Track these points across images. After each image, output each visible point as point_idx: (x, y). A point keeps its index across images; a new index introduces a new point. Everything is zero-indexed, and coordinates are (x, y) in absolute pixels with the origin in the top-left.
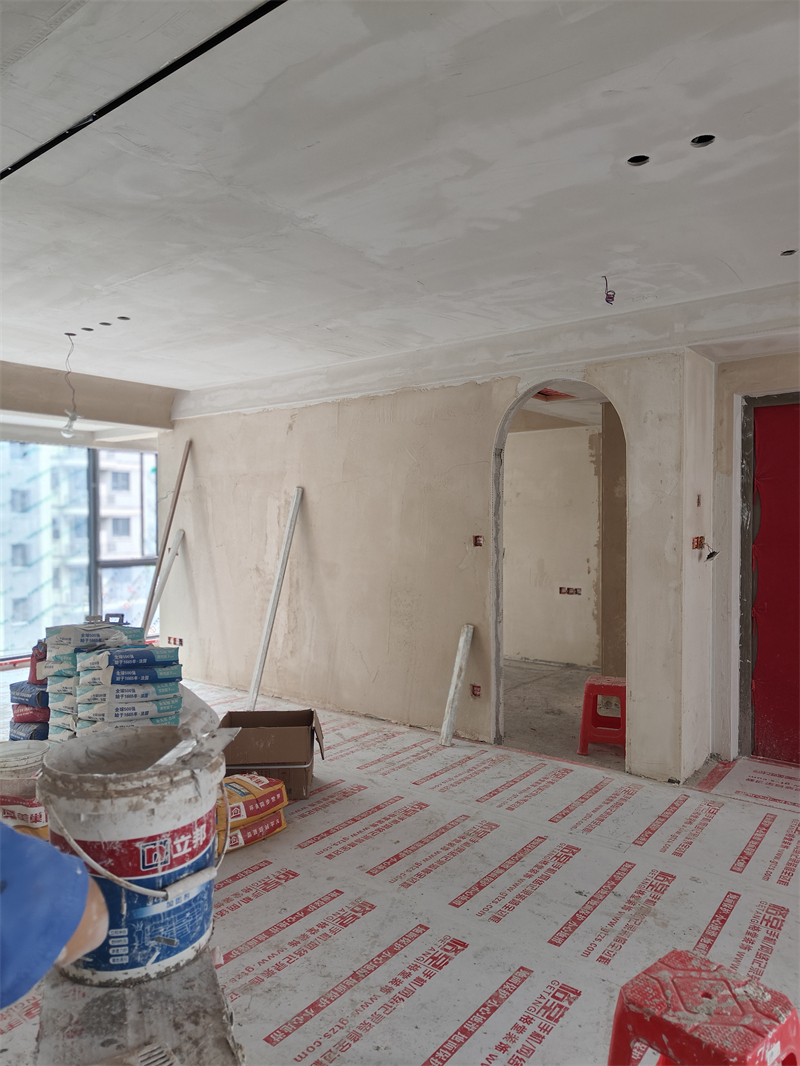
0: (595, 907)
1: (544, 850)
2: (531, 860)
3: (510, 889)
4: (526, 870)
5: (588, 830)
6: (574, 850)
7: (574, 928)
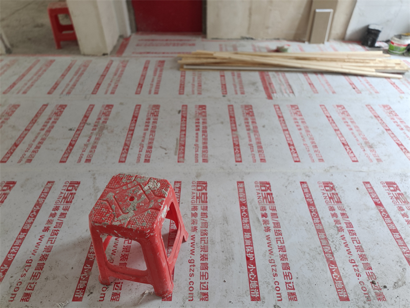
0: (79, 134)
1: (48, 111)
2: (42, 120)
3: (34, 141)
4: (41, 127)
5: (69, 93)
6: (63, 107)
7: (71, 150)
